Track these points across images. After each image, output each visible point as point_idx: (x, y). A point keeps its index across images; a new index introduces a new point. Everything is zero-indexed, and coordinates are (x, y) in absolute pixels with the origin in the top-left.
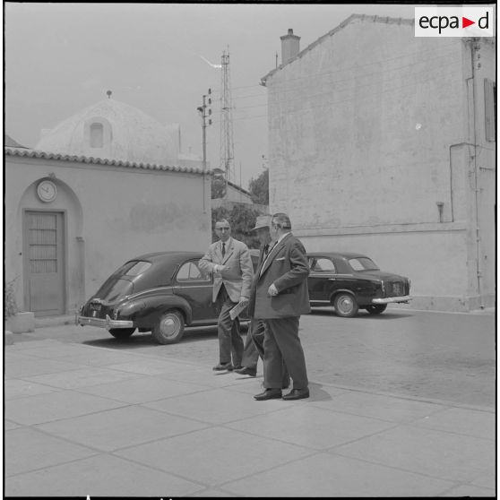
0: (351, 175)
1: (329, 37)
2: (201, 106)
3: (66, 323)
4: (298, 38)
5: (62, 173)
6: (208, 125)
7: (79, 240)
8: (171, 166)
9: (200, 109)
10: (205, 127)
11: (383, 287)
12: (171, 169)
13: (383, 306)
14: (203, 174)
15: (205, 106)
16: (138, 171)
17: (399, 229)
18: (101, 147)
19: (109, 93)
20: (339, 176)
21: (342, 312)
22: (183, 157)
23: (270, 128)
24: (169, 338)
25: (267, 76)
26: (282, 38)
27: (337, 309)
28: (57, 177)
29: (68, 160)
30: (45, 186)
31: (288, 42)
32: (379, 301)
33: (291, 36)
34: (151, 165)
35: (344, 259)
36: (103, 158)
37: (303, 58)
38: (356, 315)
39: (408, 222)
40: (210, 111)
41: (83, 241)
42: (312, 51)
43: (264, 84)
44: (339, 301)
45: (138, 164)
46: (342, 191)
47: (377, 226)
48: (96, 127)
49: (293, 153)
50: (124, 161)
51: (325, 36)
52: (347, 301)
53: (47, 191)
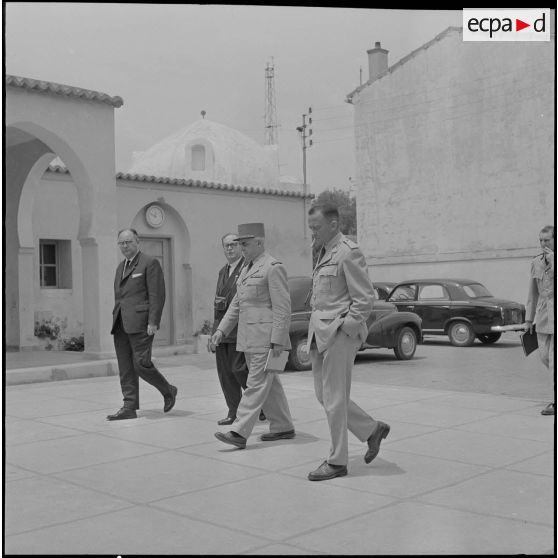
0: (450, 197)
1: (423, 51)
2: (301, 125)
3: (176, 354)
4: (386, 52)
5: (171, 197)
6: (308, 145)
7: (186, 267)
8: (274, 189)
9: (300, 129)
10: (305, 148)
11: (502, 314)
12: (274, 192)
13: (498, 334)
14: (304, 197)
15: (305, 126)
16: (243, 194)
17: (505, 254)
18: (203, 170)
19: (203, 113)
20: (436, 199)
21: (457, 342)
22: (284, 179)
23: (357, 148)
24: (305, 364)
25: (354, 93)
26: (369, 52)
27: (451, 338)
28: (166, 202)
29: (183, 184)
30: (153, 211)
31: (376, 55)
32: (498, 328)
33: (378, 50)
34: (249, 188)
35: (457, 285)
36: (209, 181)
37: (394, 73)
38: (471, 344)
39: (514, 247)
40: (311, 131)
41: (190, 269)
42: (405, 65)
43: (350, 102)
44: (454, 330)
45: (242, 188)
46: (439, 215)
47: (478, 251)
48: (198, 149)
49: (383, 175)
50: (229, 185)
51: (420, 49)
52: (463, 329)
53: (156, 217)
